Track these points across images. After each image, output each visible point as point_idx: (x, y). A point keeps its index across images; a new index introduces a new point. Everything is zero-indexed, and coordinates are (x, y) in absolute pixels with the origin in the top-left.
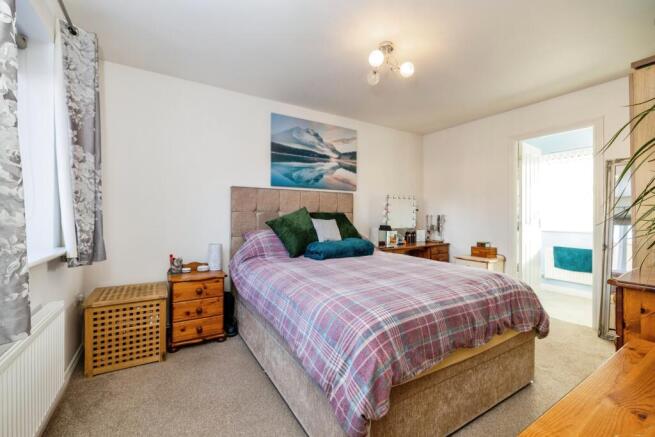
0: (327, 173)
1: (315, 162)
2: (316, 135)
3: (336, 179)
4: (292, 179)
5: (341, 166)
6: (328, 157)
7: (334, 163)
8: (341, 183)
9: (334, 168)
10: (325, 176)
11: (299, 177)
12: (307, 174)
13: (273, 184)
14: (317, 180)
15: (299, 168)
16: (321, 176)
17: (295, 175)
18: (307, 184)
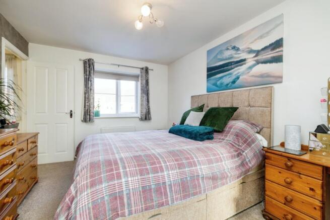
0: (243, 73)
1: (232, 69)
2: (234, 48)
3: (253, 76)
4: (217, 86)
5: (258, 62)
6: (244, 60)
7: (250, 62)
8: (259, 79)
9: (251, 68)
10: (241, 77)
11: (222, 84)
12: (227, 80)
13: (208, 92)
14: (234, 82)
15: (221, 78)
16: (238, 78)
17: (218, 83)
18: (227, 87)
